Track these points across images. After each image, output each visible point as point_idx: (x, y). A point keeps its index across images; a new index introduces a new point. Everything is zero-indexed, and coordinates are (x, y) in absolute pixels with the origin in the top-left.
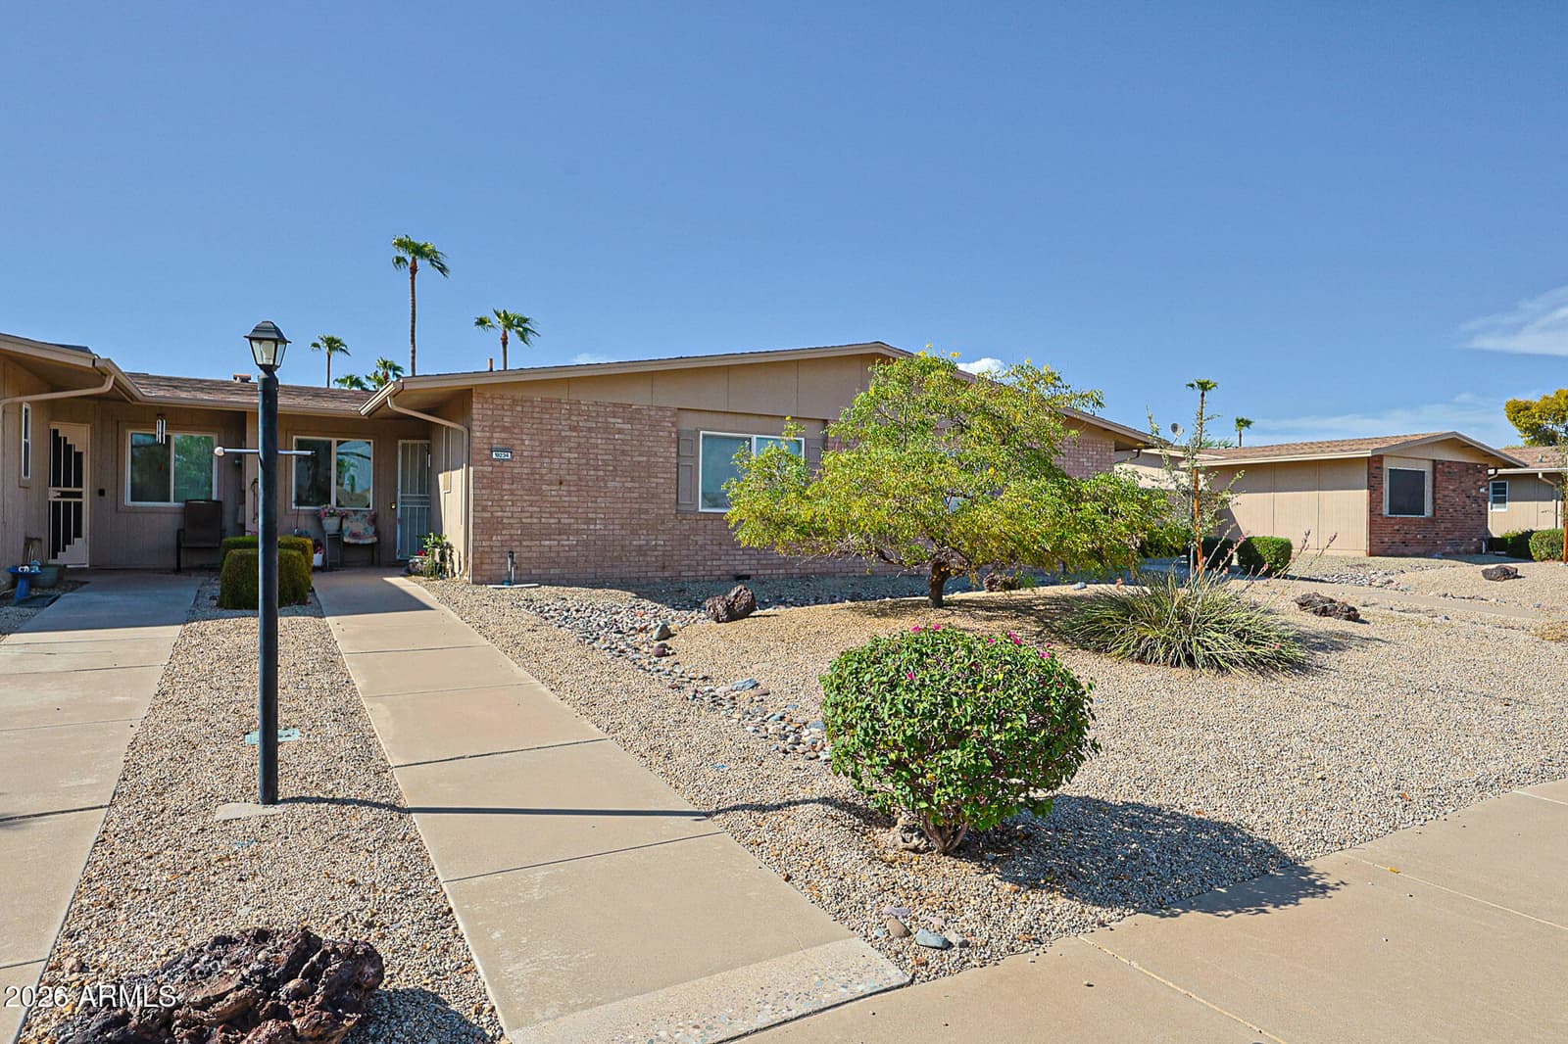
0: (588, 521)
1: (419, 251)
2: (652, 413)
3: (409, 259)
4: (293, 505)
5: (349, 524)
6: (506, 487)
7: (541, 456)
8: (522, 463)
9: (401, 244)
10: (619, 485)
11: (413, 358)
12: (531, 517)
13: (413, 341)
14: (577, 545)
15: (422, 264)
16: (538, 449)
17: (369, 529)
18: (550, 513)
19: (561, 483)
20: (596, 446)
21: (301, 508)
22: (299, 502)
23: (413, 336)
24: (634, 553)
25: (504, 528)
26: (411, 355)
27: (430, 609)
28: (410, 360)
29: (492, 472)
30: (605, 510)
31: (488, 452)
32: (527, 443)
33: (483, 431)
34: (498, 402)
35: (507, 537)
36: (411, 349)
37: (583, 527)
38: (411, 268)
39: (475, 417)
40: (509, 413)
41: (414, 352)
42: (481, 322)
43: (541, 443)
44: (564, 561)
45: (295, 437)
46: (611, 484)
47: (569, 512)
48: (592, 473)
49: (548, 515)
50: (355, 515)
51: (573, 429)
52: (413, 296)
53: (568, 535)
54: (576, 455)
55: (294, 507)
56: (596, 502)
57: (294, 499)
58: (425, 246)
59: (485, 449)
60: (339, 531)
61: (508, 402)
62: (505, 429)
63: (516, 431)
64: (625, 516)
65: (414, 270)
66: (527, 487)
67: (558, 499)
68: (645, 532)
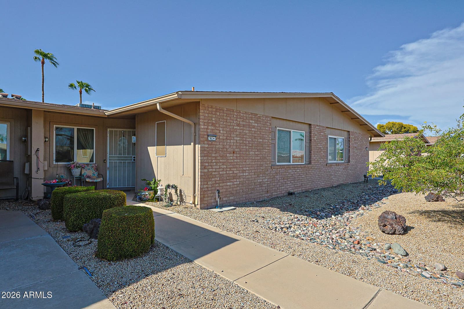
0: (243, 171)
1: (45, 56)
2: (264, 119)
3: (41, 59)
4: (54, 162)
5: (85, 171)
6: (213, 155)
7: (227, 139)
8: (219, 142)
9: (37, 52)
10: (253, 153)
11: (43, 97)
12: (223, 171)
13: (43, 90)
14: (239, 184)
15: (47, 61)
16: (226, 135)
17: (95, 173)
18: (230, 168)
19: (234, 153)
20: (246, 134)
21: (58, 163)
22: (57, 161)
23: (43, 88)
24: (258, 186)
25: (212, 178)
26: (42, 95)
27: (238, 240)
28: (42, 98)
29: (208, 148)
30: (249, 166)
31: (206, 136)
32: (221, 132)
33: (204, 125)
34: (210, 109)
35: (214, 182)
36: (42, 93)
37: (242, 174)
38: (42, 62)
39: (201, 117)
40: (214, 116)
41: (43, 94)
42: (71, 86)
43: (227, 131)
44: (235, 192)
45: (55, 126)
46: (251, 153)
47: (237, 168)
48: (244, 147)
49: (229, 170)
50: (88, 166)
51: (238, 125)
52: (43, 73)
53: (236, 179)
54: (239, 138)
55: (54, 163)
56: (245, 162)
57: (54, 158)
58: (48, 54)
59: (205, 135)
60: (80, 175)
61: (214, 110)
62: (213, 125)
63: (217, 125)
64: (255, 168)
65: (43, 63)
66: (221, 156)
67: (232, 161)
68: (262, 175)
